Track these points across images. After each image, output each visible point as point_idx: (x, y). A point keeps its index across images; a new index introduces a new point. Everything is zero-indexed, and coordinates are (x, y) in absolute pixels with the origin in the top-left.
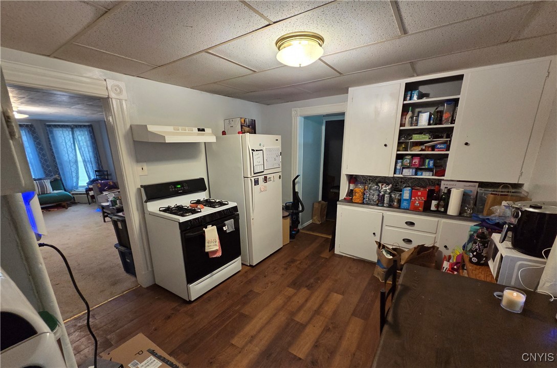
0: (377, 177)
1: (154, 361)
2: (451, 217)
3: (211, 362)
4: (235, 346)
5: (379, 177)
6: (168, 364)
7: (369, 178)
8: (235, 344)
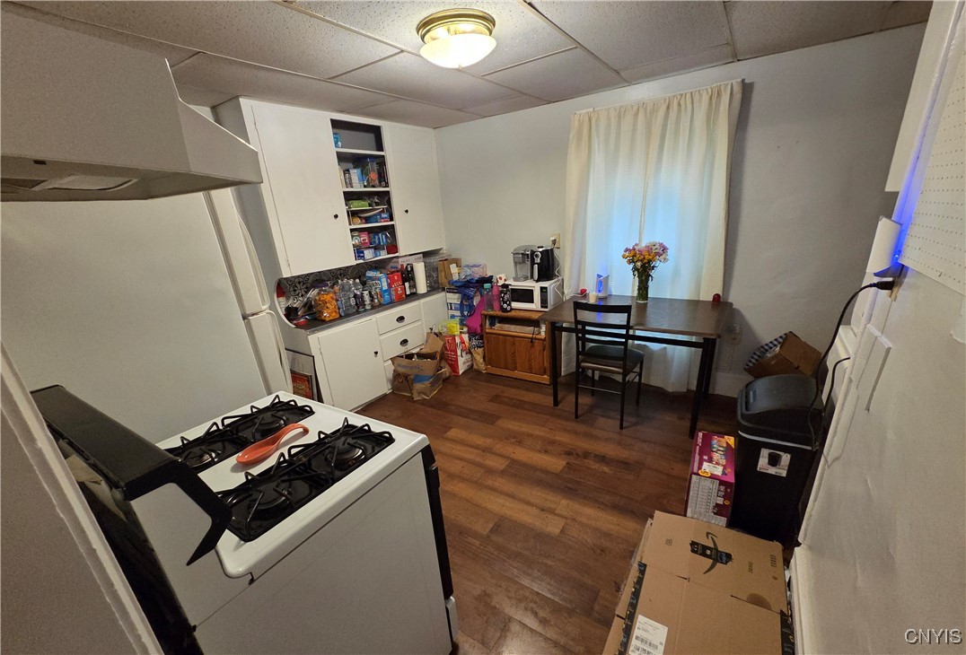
0: (308, 275)
1: (637, 638)
2: (424, 296)
3: (602, 550)
4: (563, 528)
5: (312, 274)
6: (637, 602)
7: (297, 280)
8: (561, 527)
